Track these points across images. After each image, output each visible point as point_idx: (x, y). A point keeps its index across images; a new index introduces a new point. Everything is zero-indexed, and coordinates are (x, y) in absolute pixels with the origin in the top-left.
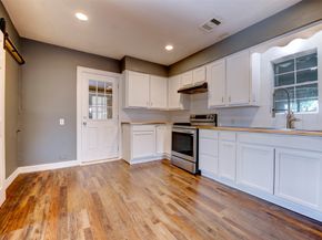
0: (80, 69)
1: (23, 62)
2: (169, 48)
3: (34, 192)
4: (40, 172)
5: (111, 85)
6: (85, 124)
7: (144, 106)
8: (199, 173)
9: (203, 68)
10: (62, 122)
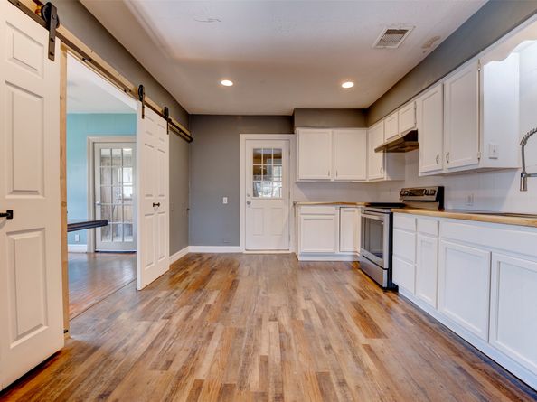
0: (243, 137)
1: (192, 140)
2: (348, 85)
3: (190, 269)
4: (204, 254)
5: (280, 150)
6: (249, 203)
7: (325, 177)
8: (393, 288)
9: (411, 105)
10: (225, 200)
